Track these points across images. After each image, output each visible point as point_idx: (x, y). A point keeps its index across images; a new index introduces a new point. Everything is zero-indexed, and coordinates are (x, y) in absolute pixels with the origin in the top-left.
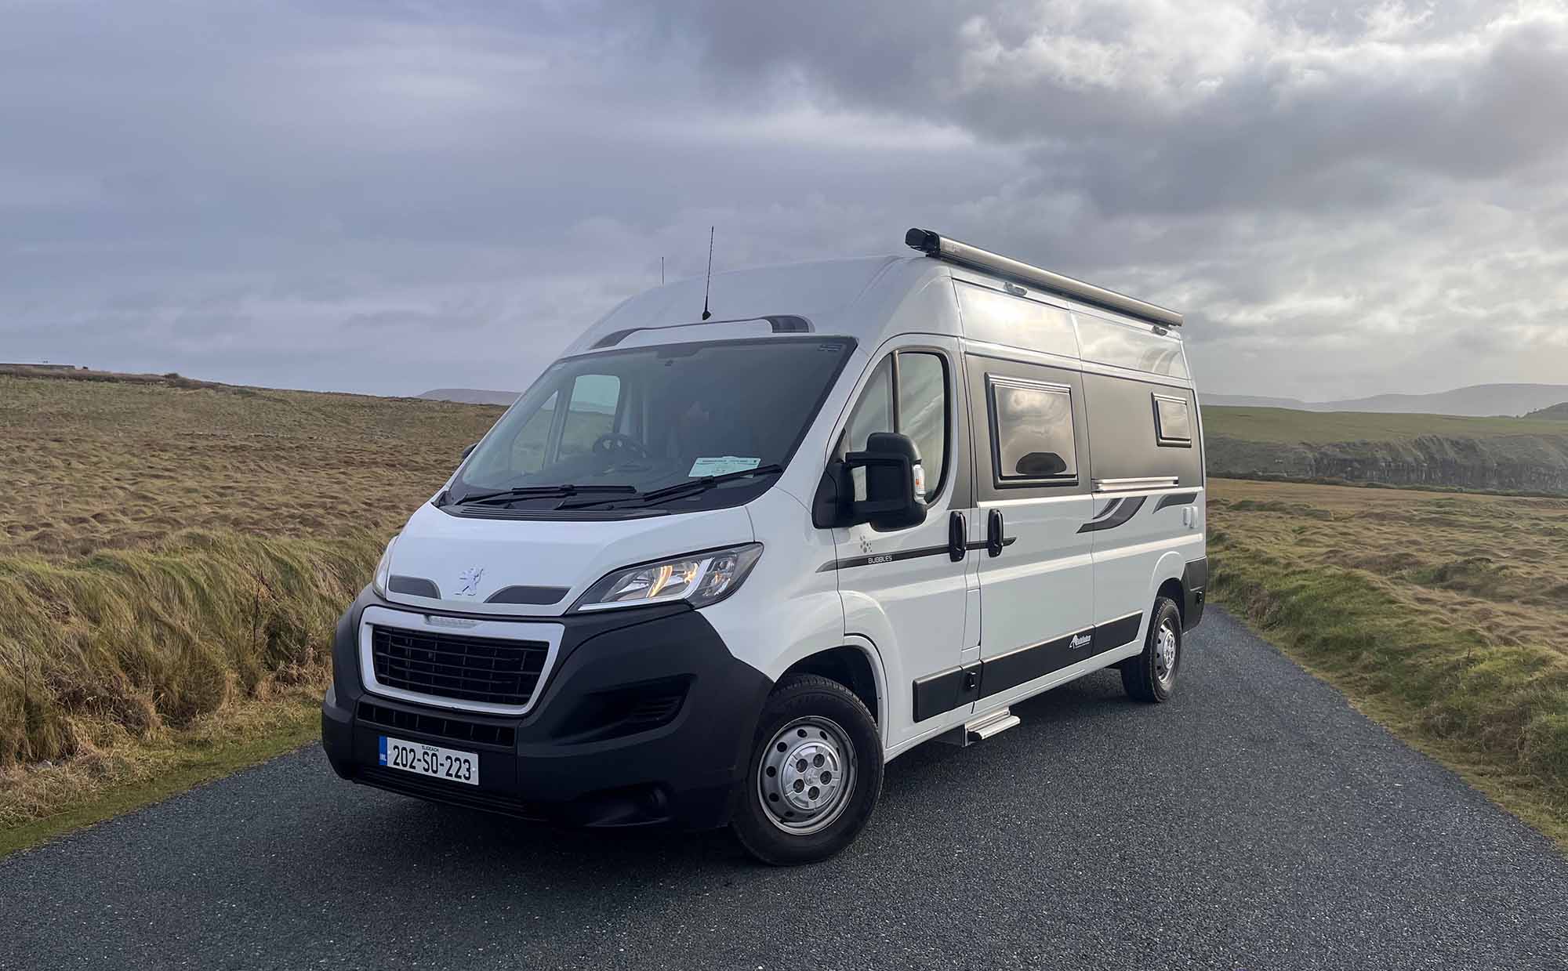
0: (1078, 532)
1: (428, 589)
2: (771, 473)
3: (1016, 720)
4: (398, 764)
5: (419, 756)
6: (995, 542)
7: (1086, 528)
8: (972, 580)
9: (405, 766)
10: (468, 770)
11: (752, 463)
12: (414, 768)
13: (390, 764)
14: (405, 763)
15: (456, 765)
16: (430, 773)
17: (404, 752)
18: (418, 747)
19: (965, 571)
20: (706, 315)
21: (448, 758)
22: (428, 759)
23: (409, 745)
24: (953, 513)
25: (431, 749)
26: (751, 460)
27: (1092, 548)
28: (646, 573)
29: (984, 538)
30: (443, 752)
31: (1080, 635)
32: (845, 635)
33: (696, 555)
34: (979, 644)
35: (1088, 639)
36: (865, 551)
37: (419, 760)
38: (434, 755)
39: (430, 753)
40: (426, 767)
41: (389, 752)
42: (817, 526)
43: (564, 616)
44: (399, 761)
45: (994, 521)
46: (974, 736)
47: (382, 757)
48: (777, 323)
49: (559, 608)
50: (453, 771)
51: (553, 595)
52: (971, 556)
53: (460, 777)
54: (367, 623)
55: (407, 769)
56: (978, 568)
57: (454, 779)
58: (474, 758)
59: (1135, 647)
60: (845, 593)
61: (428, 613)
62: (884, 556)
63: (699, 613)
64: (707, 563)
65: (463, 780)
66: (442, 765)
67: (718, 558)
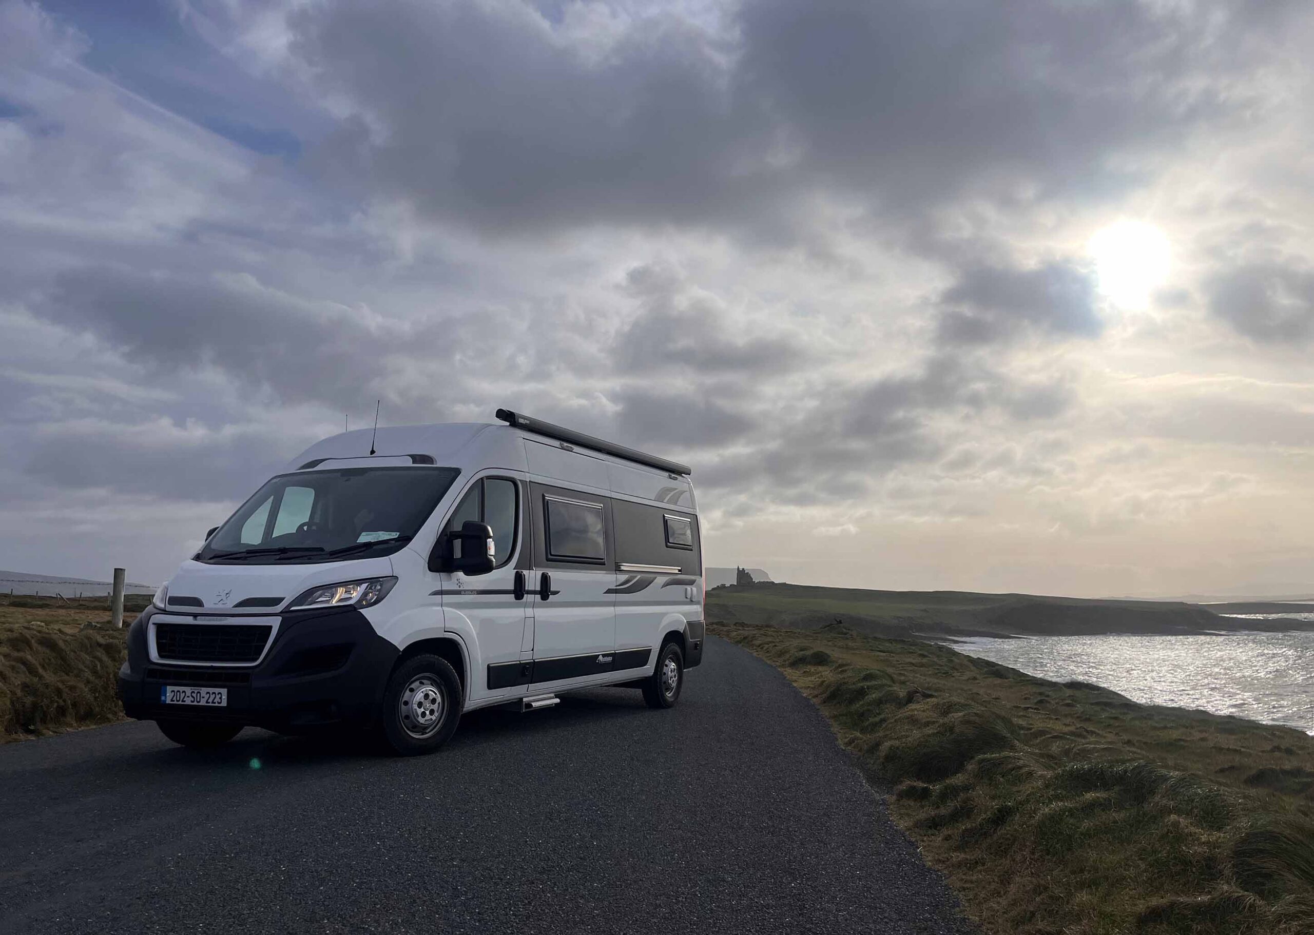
0: (604, 593)
1: (197, 602)
2: (404, 540)
3: (557, 700)
4: (174, 701)
5: (188, 694)
6: (545, 591)
7: (609, 591)
8: (529, 612)
9: (178, 701)
10: (221, 698)
11: (395, 535)
12: (185, 701)
13: (168, 701)
14: (178, 699)
15: (212, 697)
16: (195, 703)
17: (178, 693)
18: (188, 690)
19: (525, 606)
20: (373, 452)
21: (208, 693)
22: (194, 695)
23: (181, 689)
24: (517, 572)
25: (196, 689)
26: (394, 533)
27: (614, 604)
28: (330, 591)
29: (538, 588)
30: (204, 690)
31: (604, 656)
32: (445, 632)
33: (359, 582)
34: (533, 650)
35: (610, 659)
36: (460, 587)
37: (188, 697)
38: (198, 692)
39: (196, 692)
40: (193, 699)
41: (168, 695)
42: (430, 570)
43: (281, 612)
44: (175, 699)
45: (545, 579)
46: (529, 705)
47: (163, 698)
48: (415, 458)
49: (279, 608)
50: (210, 700)
51: (277, 601)
52: (528, 598)
53: (215, 703)
54: (153, 624)
55: (180, 703)
56: (534, 605)
57: (210, 704)
58: (224, 691)
59: (648, 669)
60: (445, 609)
61: (195, 616)
62: (472, 591)
63: (359, 612)
64: (364, 586)
65: (217, 705)
66: (203, 697)
67: (371, 583)
